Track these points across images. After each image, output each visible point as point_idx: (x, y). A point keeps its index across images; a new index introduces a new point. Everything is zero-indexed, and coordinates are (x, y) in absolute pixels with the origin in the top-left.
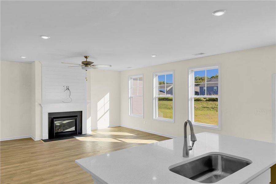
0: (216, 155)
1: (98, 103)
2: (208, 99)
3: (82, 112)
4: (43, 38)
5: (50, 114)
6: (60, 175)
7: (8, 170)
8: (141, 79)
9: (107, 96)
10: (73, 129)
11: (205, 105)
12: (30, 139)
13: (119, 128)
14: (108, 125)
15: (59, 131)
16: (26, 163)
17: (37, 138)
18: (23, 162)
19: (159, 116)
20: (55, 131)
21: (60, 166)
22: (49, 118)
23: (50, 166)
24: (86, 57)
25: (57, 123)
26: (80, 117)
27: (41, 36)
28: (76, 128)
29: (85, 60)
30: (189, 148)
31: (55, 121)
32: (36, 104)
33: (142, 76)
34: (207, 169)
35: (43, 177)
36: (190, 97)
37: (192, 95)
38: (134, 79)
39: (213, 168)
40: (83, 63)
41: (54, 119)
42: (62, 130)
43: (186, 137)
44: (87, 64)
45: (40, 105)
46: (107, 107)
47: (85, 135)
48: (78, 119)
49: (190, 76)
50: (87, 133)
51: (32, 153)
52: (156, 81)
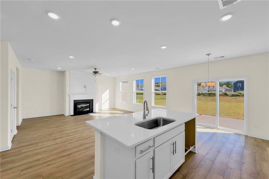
0: (160, 119)
1: (102, 95)
2: (163, 94)
3: (93, 100)
4: (70, 58)
5: (74, 101)
6: (79, 133)
7: (49, 131)
8: (126, 82)
9: (108, 92)
10: (88, 109)
11: (162, 97)
12: (63, 115)
13: (114, 109)
14: (108, 108)
15: (80, 110)
16: (60, 128)
17: (67, 114)
18: (58, 127)
19: (136, 102)
20: (78, 111)
21: (79, 129)
22: (74, 103)
23: (74, 129)
24: (95, 69)
25: (79, 106)
26: (92, 103)
27: (69, 56)
28: (90, 109)
29: (95, 70)
30: (146, 115)
31: (78, 105)
32: (67, 95)
33: (127, 80)
34: (155, 126)
35: (70, 134)
36: (152, 92)
37: (153, 91)
38: (123, 82)
39: (158, 125)
40: (94, 72)
41: (77, 104)
42: (82, 110)
43: (144, 109)
44: (96, 73)
45: (69, 95)
46: (108, 97)
47: (95, 113)
48: (91, 103)
49: (152, 80)
50: (96, 112)
51: (64, 122)
52: (135, 83)
